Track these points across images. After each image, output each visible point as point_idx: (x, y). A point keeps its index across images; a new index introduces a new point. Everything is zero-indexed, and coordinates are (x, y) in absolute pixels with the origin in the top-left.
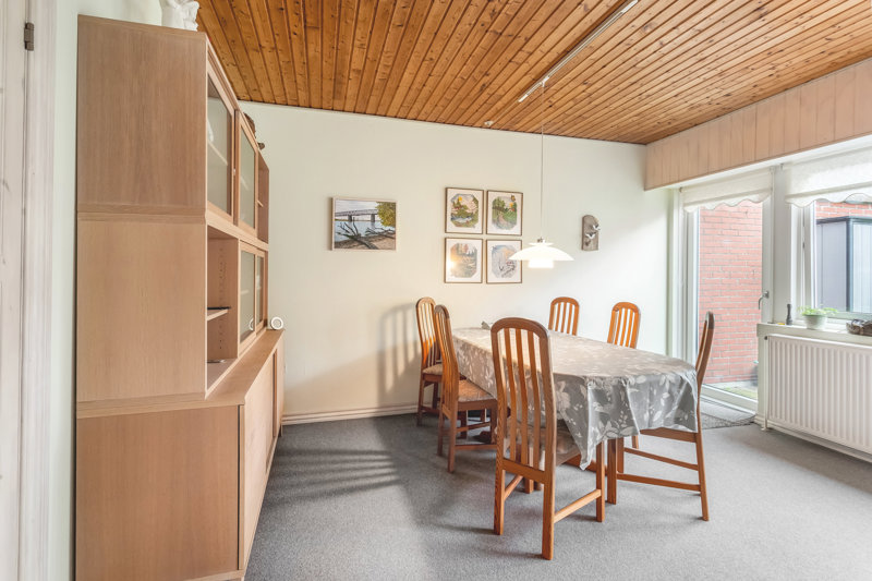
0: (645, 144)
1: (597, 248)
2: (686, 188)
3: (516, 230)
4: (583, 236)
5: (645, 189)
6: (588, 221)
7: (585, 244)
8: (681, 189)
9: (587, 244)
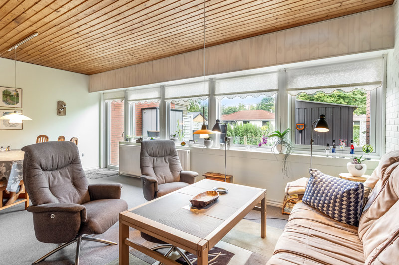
0: (89, 75)
1: (65, 115)
2: (106, 93)
3: (19, 105)
4: (58, 110)
5: (89, 92)
6: (60, 104)
7: (59, 113)
8: (104, 93)
9: (60, 113)
